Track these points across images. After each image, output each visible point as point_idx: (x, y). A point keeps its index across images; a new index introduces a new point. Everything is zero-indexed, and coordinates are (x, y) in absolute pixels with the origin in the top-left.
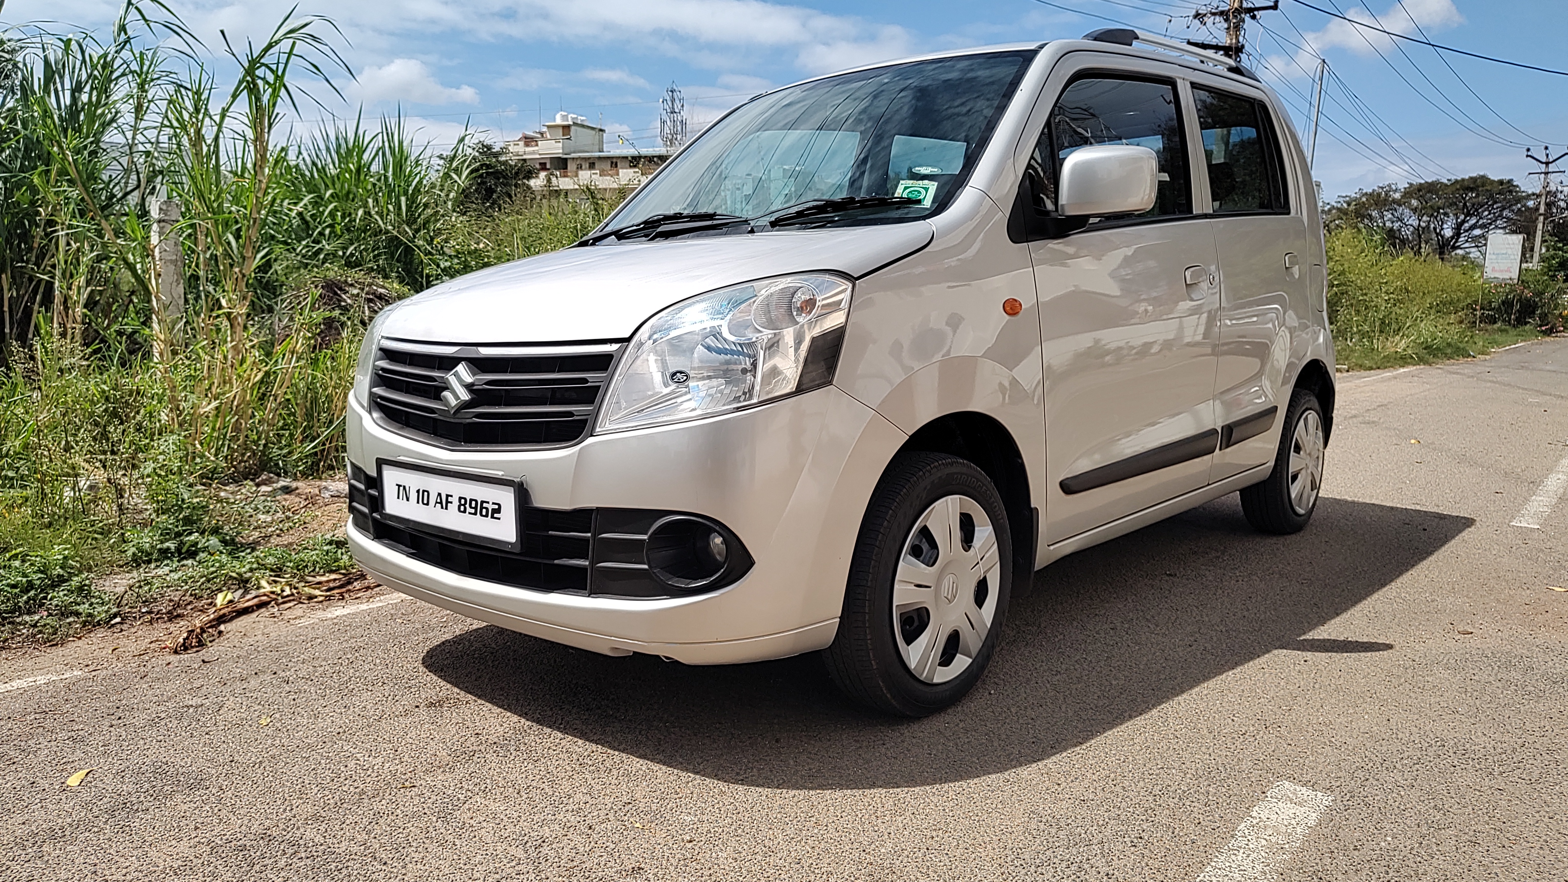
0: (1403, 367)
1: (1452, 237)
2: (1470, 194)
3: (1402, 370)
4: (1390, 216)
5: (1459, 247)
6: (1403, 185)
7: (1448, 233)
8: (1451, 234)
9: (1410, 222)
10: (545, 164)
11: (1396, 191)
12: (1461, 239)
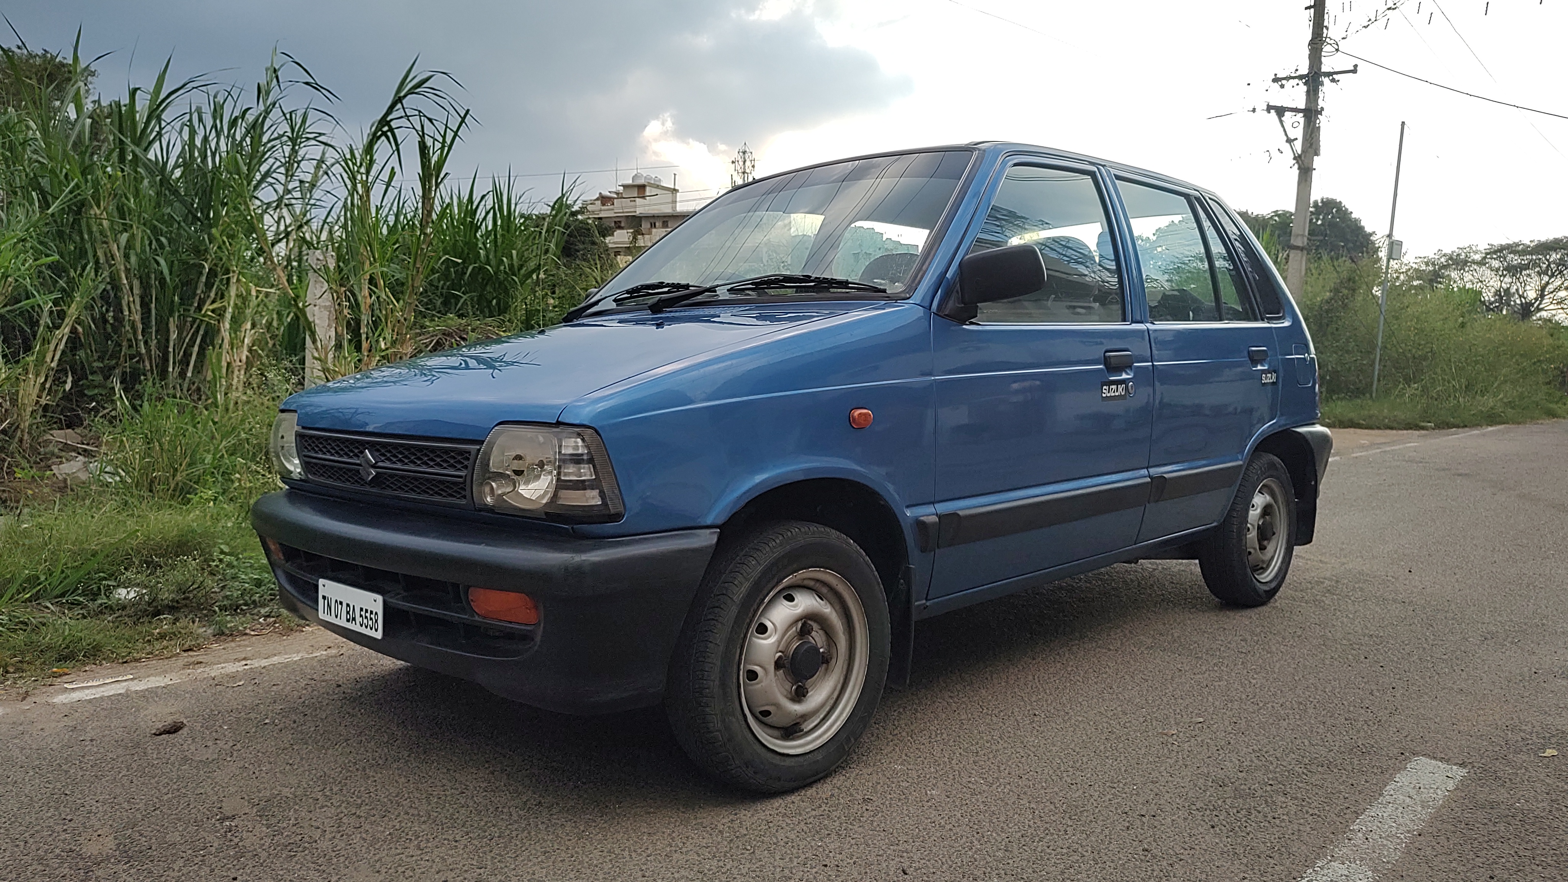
0: (1491, 426)
1: (1536, 299)
2: (1554, 255)
3: (1490, 429)
4: (1471, 277)
5: (1542, 309)
6: (1483, 246)
7: (1532, 295)
8: (1535, 296)
9: (1491, 283)
10: (620, 222)
11: (1476, 252)
12: (1544, 302)
